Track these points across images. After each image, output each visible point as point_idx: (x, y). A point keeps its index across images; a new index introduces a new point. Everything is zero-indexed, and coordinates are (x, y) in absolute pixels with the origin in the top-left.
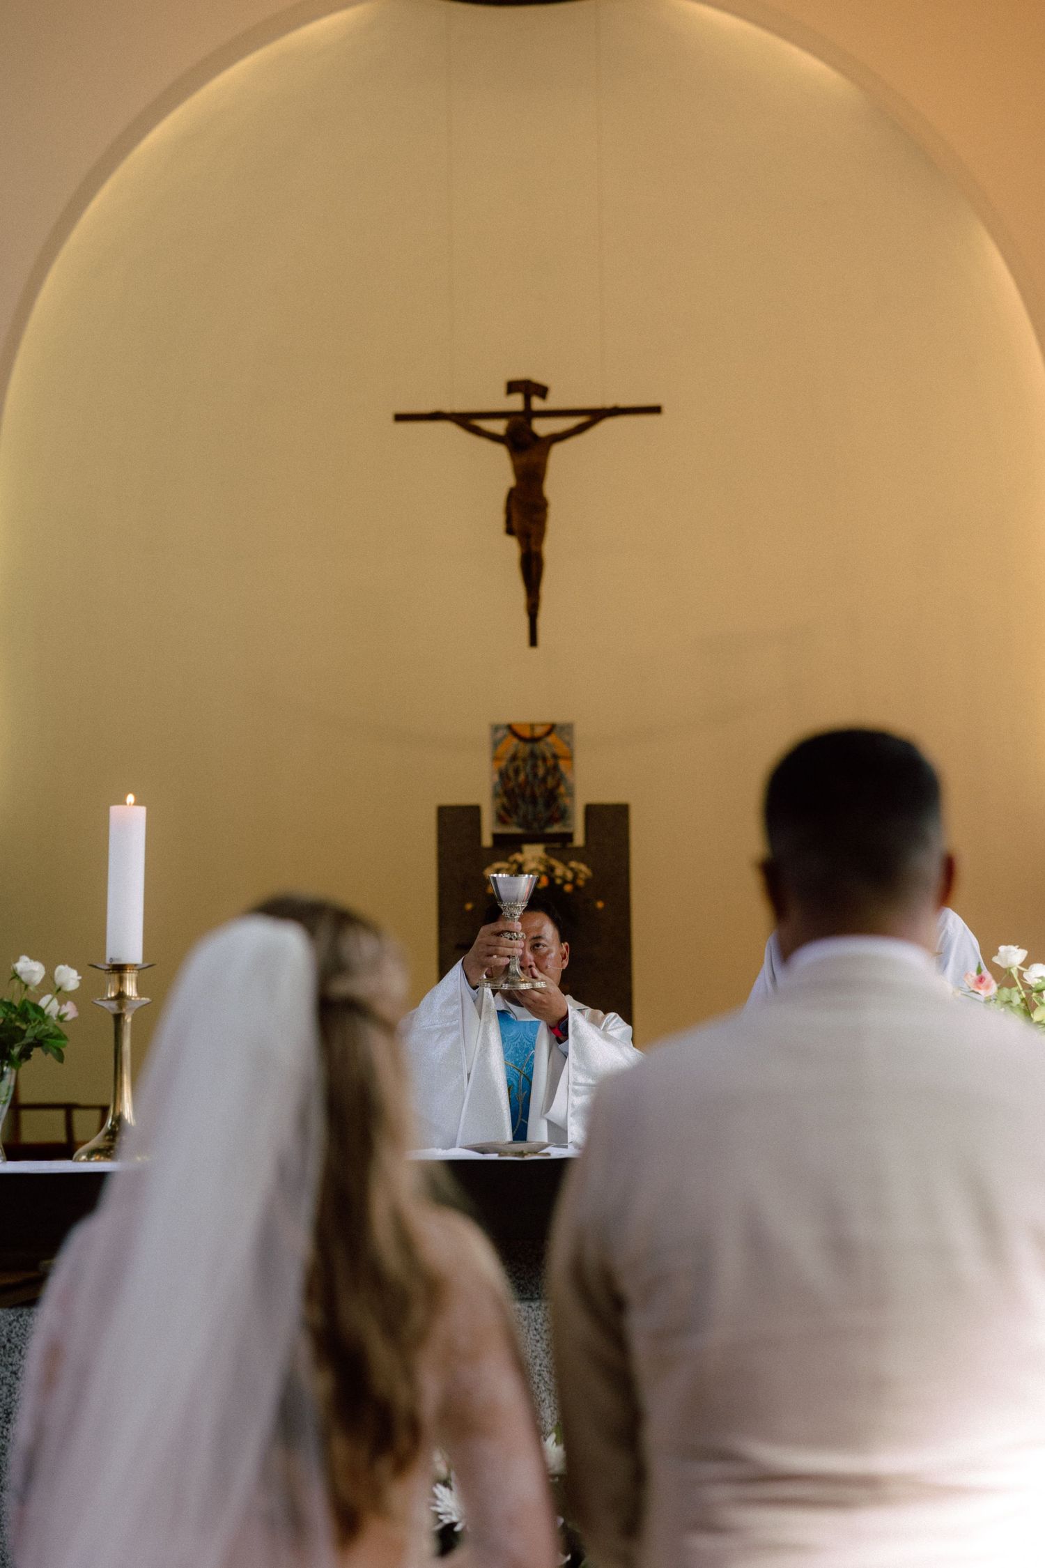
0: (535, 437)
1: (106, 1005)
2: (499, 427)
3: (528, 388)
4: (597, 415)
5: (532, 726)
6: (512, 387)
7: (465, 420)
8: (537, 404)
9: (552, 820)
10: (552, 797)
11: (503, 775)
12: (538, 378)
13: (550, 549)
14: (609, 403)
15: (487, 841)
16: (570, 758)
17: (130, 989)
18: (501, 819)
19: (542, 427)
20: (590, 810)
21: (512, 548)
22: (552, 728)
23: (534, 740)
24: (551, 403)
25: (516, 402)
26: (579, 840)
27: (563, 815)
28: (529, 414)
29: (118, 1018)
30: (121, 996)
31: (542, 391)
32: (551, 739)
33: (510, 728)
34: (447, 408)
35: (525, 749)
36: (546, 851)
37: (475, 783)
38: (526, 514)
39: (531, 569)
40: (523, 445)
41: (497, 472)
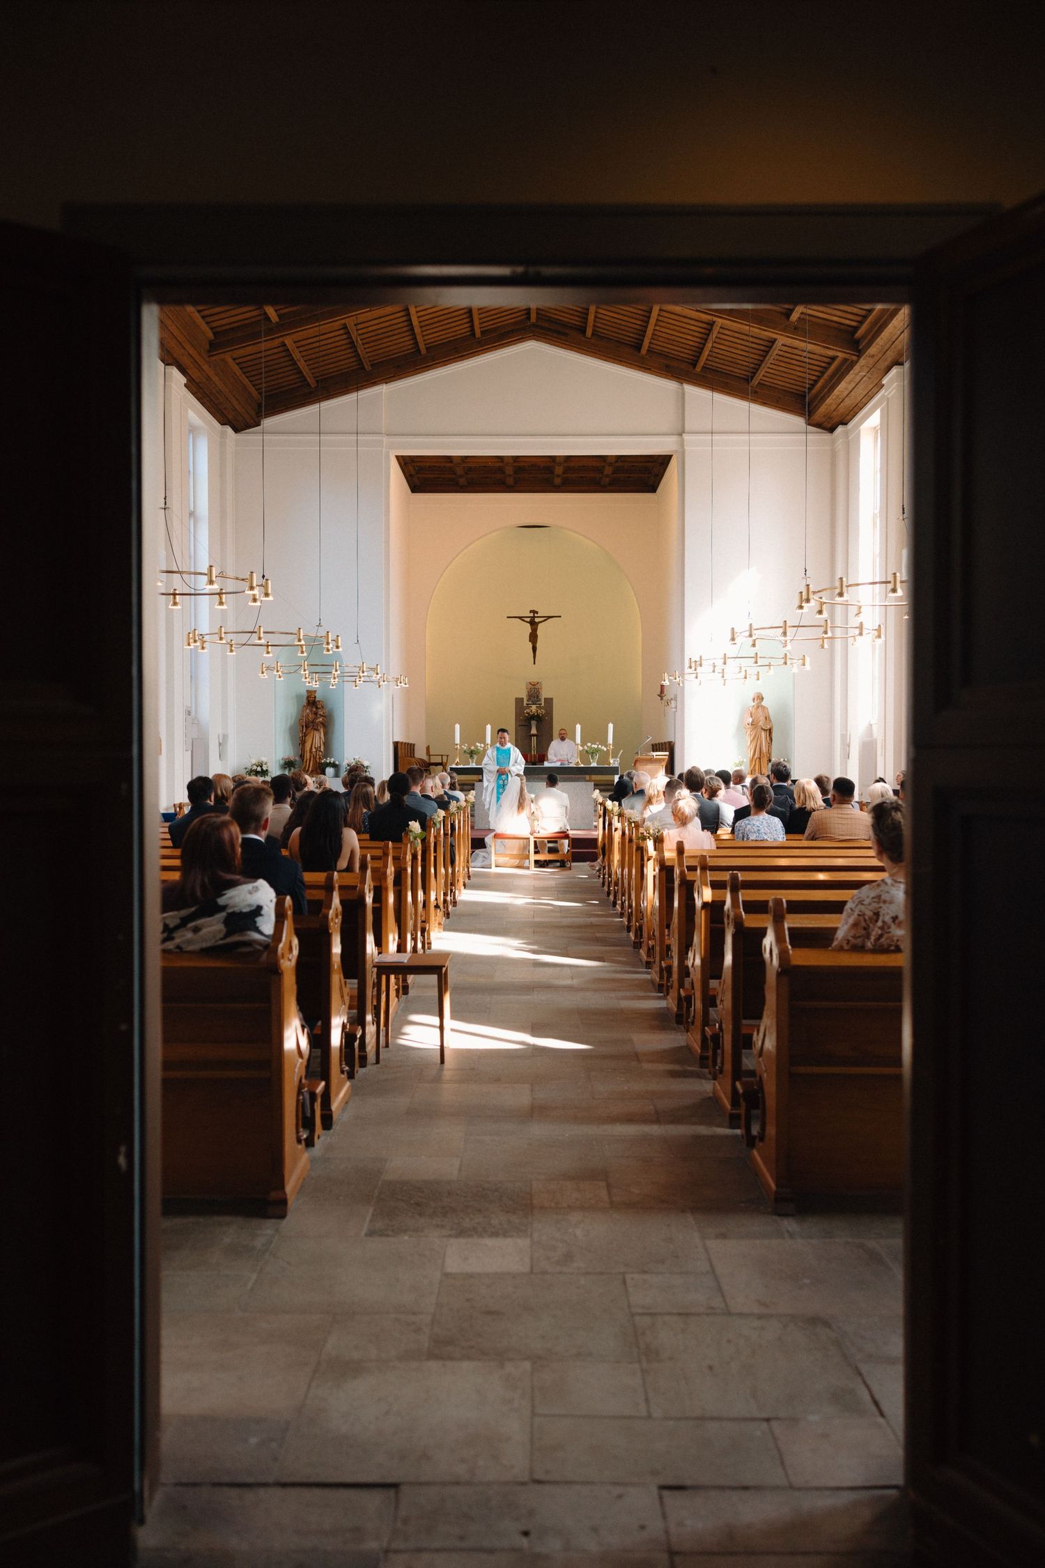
0: (536, 622)
2: (528, 620)
3: (534, 612)
4: (548, 617)
5: (535, 682)
6: (531, 612)
7: (520, 618)
8: (536, 615)
9: (537, 701)
10: (538, 697)
11: (528, 692)
13: (538, 645)
14: (551, 614)
15: (525, 705)
16: (542, 689)
18: (528, 701)
19: (537, 620)
20: (545, 699)
21: (530, 645)
22: (538, 683)
23: (534, 685)
25: (532, 615)
26: (543, 705)
27: (540, 700)
28: (534, 617)
31: (537, 613)
32: (538, 685)
33: (530, 683)
35: (533, 687)
36: (537, 707)
37: (523, 694)
38: (533, 638)
39: (534, 649)
40: (533, 624)
41: (527, 628)
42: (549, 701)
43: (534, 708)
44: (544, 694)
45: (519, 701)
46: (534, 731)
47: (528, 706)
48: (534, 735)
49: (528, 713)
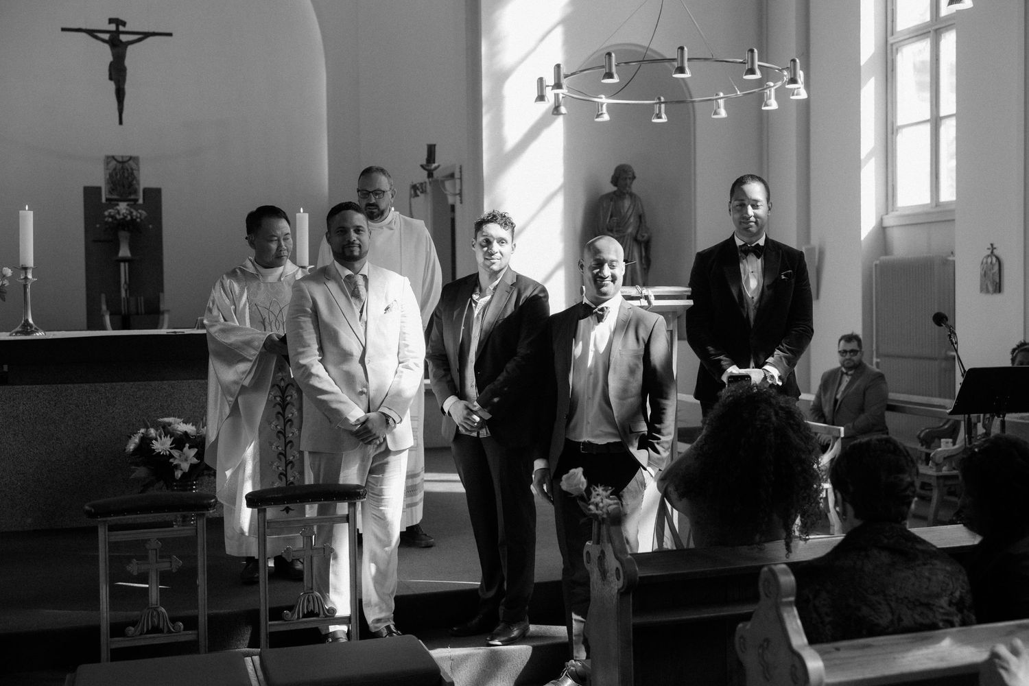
0: (121, 41)
1: (21, 281)
3: (118, 22)
4: (146, 35)
5: (122, 157)
6: (111, 21)
7: (92, 33)
8: (121, 28)
9: (130, 194)
10: (130, 185)
11: (111, 175)
12: (122, 18)
14: (151, 30)
15: (104, 200)
16: (138, 170)
17: (30, 276)
18: (110, 193)
19: (123, 38)
20: (146, 190)
22: (131, 158)
23: (123, 162)
24: (127, 28)
25: (113, 27)
26: (141, 201)
27: (136, 192)
28: (118, 32)
29: (25, 287)
30: (26, 278)
31: (124, 24)
32: (131, 162)
33: (113, 157)
34: (84, 27)
35: (119, 166)
36: (128, 205)
37: (98, 178)
38: (118, 72)
39: (120, 94)
40: (117, 46)
41: (105, 54)
42: (154, 196)
43: (123, 207)
44: (146, 179)
45: (91, 193)
46: (124, 252)
47: (111, 203)
48: (124, 260)
49: (110, 216)
